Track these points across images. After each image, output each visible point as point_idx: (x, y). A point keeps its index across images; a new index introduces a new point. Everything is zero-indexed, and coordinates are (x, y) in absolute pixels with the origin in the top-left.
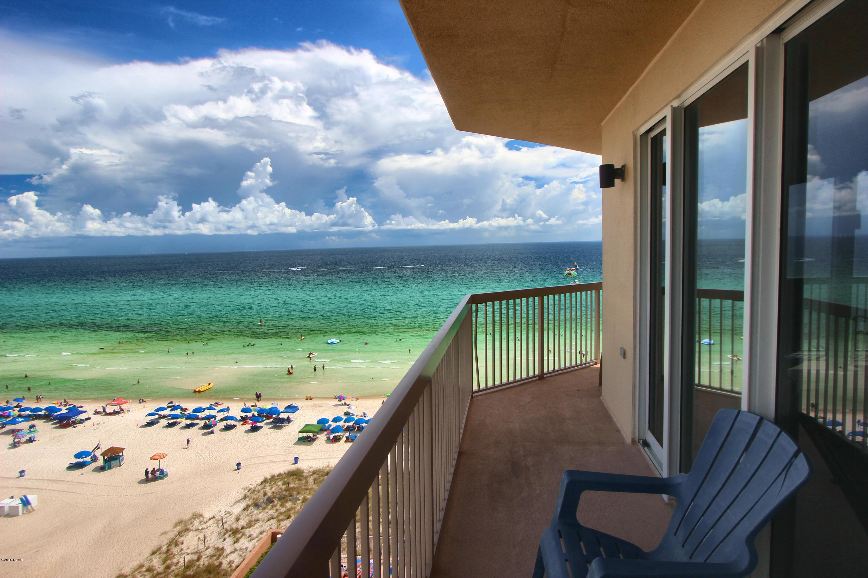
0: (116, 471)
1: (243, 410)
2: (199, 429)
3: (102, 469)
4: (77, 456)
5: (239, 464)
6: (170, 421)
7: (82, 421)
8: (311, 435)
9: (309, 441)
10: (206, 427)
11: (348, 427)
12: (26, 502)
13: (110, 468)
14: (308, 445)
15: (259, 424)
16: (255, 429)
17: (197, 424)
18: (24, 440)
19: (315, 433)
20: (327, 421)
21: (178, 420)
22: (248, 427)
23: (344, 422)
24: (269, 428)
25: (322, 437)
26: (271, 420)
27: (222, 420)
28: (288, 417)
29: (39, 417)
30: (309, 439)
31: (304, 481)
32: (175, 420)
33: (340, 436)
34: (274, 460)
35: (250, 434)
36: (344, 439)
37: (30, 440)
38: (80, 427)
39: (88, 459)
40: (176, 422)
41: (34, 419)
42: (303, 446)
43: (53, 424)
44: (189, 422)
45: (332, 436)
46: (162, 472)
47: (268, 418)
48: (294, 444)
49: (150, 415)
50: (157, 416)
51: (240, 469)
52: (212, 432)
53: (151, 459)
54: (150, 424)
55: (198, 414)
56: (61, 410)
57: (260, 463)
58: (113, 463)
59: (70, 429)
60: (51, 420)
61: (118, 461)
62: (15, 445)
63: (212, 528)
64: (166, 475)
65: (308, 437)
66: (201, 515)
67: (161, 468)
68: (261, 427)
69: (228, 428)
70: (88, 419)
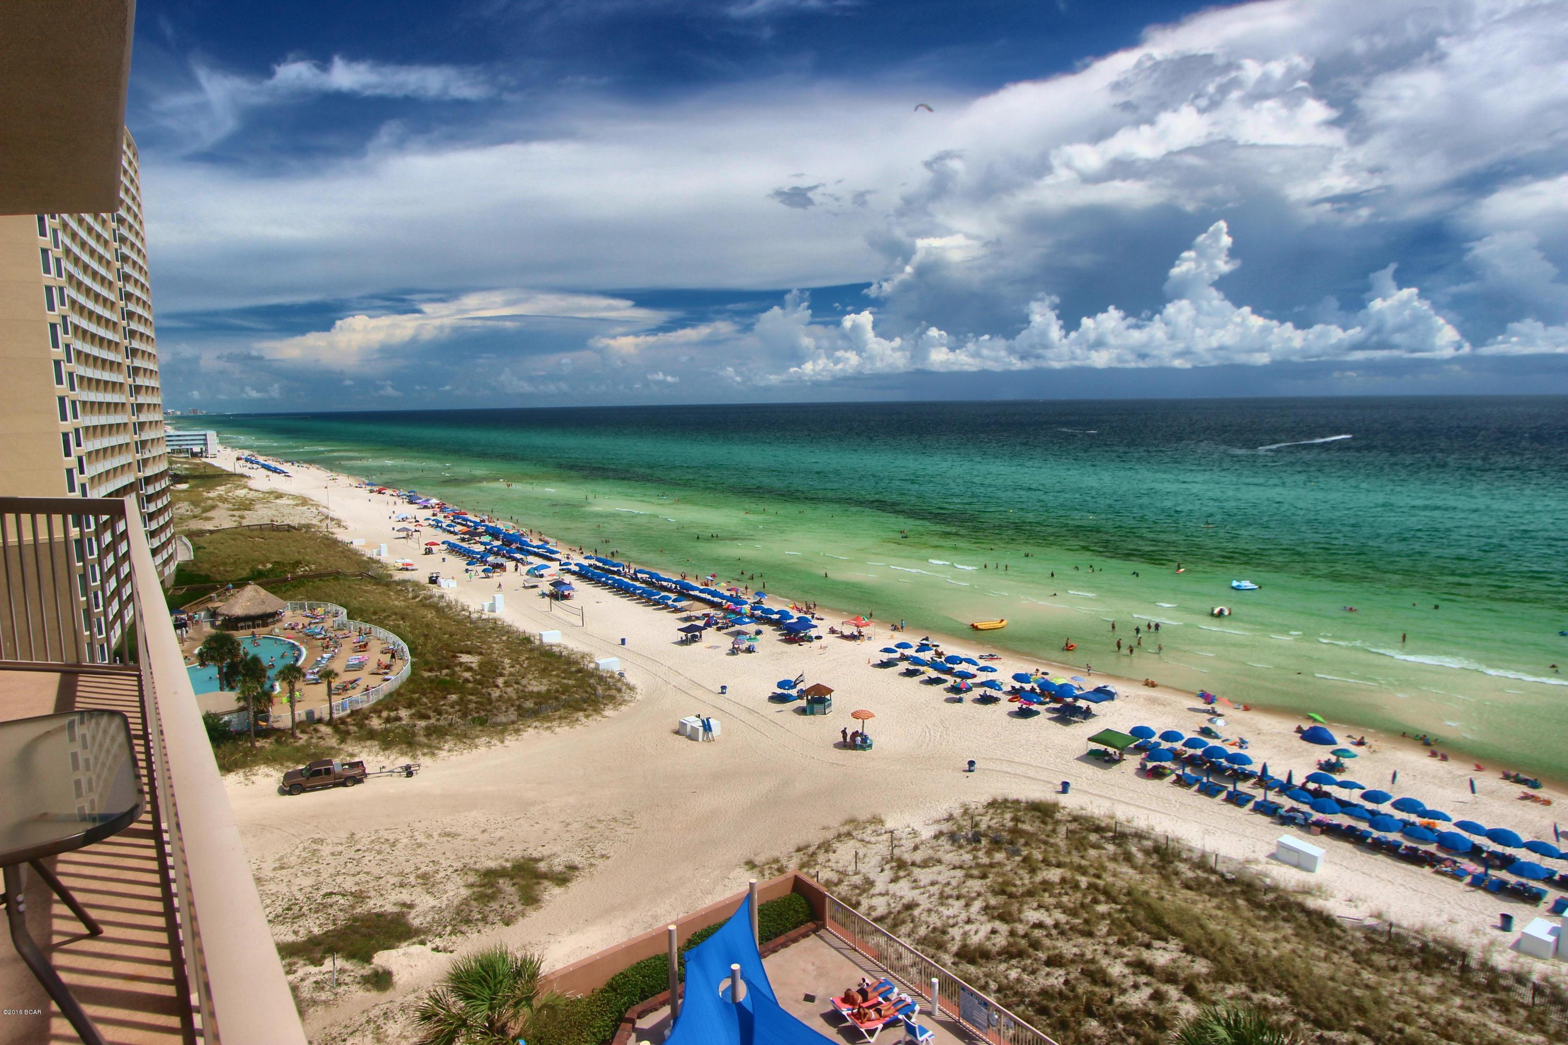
0: (818, 718)
1: (1017, 677)
2: (945, 689)
3: (802, 711)
4: (781, 685)
5: (971, 763)
6: (912, 667)
7: (810, 639)
8: (1111, 750)
9: (1106, 761)
10: (955, 689)
11: (1192, 757)
12: (707, 727)
13: (812, 713)
14: (1101, 768)
15: (1034, 707)
16: (1024, 713)
17: (945, 681)
18: (744, 646)
19: (1123, 750)
20: (1151, 733)
21: (922, 669)
22: (1016, 706)
23: (1184, 745)
24: (1050, 719)
25: (1133, 762)
26: (1058, 706)
27: (982, 684)
28: (1088, 708)
29: (770, 622)
30: (1107, 758)
31: (1050, 827)
32: (917, 667)
33: (1164, 768)
34: (1031, 774)
35: (1015, 720)
36: (1173, 777)
37: (750, 650)
38: (806, 645)
39: (794, 692)
40: (917, 671)
41: (764, 624)
42: (1091, 767)
43: (780, 635)
44: (934, 674)
45: (1150, 765)
46: (865, 739)
47: (1055, 699)
48: (1078, 759)
49: (887, 650)
50: (897, 655)
51: (972, 771)
52: (960, 700)
53: (852, 714)
54: (884, 665)
55: (951, 666)
56: (792, 617)
57: (1007, 773)
58: (817, 707)
59: (796, 646)
60: (780, 629)
61: (822, 706)
62: (734, 652)
63: (881, 846)
64: (870, 746)
65: (1105, 753)
66: (881, 822)
67: (866, 732)
68: (1037, 713)
69: (986, 700)
70: (819, 638)
